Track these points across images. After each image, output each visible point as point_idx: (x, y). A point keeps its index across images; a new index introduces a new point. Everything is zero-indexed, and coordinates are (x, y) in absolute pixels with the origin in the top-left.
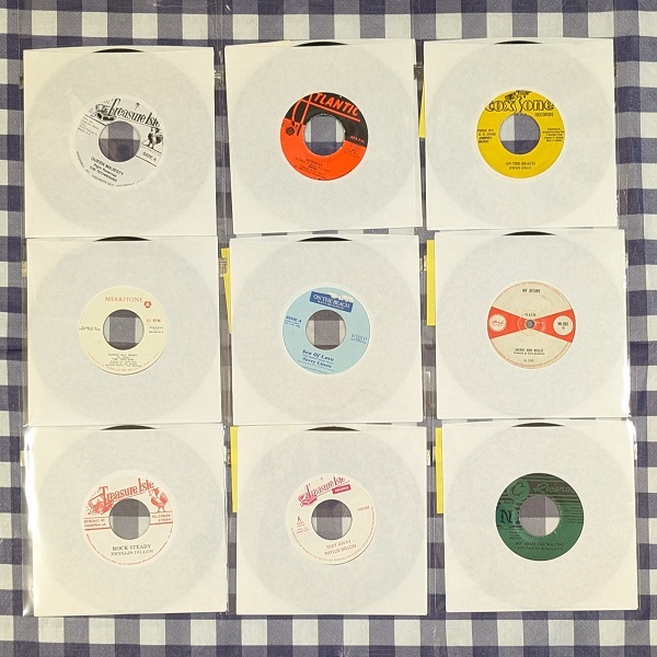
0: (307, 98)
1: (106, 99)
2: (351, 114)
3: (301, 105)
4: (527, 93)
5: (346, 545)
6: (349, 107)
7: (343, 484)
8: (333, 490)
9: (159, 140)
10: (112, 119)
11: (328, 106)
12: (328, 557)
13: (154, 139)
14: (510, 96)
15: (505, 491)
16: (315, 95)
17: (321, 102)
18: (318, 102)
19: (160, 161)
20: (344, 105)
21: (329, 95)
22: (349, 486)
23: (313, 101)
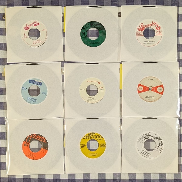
0: (31, 135)
1: (146, 132)
2: (43, 140)
3: (29, 137)
4: (95, 133)
5: (39, 41)
6: (43, 138)
7: (37, 23)
8: (34, 25)
9: (162, 145)
10: (148, 138)
11: (37, 138)
12: (34, 45)
13: (160, 145)
14: (90, 134)
15: (83, 26)
16: (33, 135)
17: (35, 137)
18: (34, 137)
19: (162, 151)
20: (42, 138)
21: (37, 135)
22: (39, 23)
23: (32, 136)
